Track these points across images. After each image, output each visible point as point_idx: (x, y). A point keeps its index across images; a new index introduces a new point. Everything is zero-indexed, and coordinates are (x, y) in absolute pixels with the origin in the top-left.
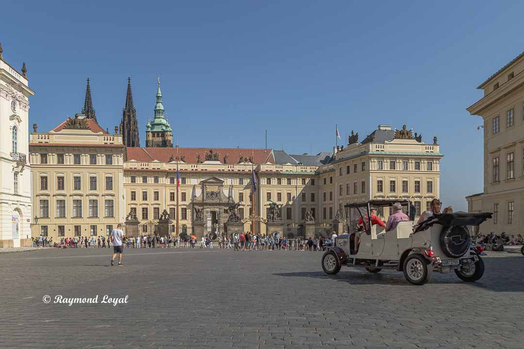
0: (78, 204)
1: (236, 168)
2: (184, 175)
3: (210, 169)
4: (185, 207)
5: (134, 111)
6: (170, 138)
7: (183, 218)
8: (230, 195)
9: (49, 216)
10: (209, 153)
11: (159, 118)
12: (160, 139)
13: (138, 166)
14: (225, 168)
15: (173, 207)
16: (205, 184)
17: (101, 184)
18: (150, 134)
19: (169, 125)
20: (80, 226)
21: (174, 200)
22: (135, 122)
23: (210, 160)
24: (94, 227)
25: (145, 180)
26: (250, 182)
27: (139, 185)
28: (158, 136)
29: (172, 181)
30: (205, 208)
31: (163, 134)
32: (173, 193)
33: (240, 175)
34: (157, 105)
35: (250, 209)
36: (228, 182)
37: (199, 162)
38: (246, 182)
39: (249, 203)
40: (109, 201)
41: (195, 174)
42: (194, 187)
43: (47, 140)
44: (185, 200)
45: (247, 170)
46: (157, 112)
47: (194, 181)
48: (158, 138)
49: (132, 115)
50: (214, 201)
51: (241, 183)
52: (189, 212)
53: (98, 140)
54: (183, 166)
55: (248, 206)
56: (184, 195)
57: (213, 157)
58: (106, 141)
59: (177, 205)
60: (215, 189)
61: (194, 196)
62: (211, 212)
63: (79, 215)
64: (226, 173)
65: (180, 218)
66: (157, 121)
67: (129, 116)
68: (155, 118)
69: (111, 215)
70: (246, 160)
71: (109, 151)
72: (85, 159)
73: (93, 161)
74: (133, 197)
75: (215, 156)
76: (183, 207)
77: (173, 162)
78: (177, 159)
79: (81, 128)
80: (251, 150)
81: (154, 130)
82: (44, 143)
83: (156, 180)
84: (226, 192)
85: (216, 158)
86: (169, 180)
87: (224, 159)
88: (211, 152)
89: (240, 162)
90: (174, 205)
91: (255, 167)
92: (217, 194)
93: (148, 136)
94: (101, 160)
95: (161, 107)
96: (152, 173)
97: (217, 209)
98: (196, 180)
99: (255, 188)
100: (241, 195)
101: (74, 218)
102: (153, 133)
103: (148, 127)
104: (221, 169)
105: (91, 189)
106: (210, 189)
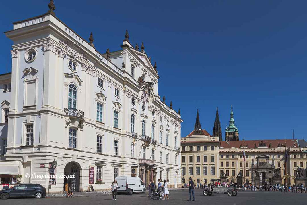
0: (198, 169)
1: (276, 150)
2: (248, 154)
3: (261, 150)
4: (248, 170)
5: (220, 123)
6: (237, 135)
7: (247, 176)
8: (273, 164)
9: (186, 174)
10: (261, 143)
11: (232, 125)
12: (232, 136)
13: (224, 150)
14: (270, 150)
15: (242, 170)
16: (258, 158)
17: (209, 159)
18: (227, 133)
19: (237, 128)
20: (199, 179)
21: (242, 166)
22: (220, 128)
23: (261, 146)
24: (206, 180)
25: (228, 157)
26: (284, 157)
27: (224, 159)
28: (231, 134)
29: (241, 157)
30: (259, 171)
31: (234, 133)
32: (242, 163)
33: (279, 154)
34: (231, 119)
35: (284, 171)
36: (272, 157)
37: (256, 147)
38: (282, 157)
39: (284, 168)
40: (213, 167)
41: (253, 153)
42: (253, 160)
43: (185, 140)
44: (248, 167)
45: (282, 151)
46: (231, 122)
47: (253, 157)
48: (231, 135)
49: (218, 125)
50: (264, 167)
51: (279, 157)
52: (250, 173)
53: (208, 139)
54: (247, 150)
55: (283, 169)
56: (247, 164)
57: (263, 145)
58: (211, 140)
59: (244, 169)
60: (264, 161)
61: (253, 164)
62: (262, 172)
63: (199, 174)
64: (270, 153)
65: (245, 175)
66: (231, 127)
67: (217, 125)
68: (230, 125)
69: (213, 174)
70: (282, 146)
71: (213, 144)
72: (202, 148)
73: (205, 149)
74: (222, 165)
75: (264, 144)
76: (247, 170)
77: (242, 148)
78: (244, 146)
79: (200, 134)
80: (285, 140)
81: (230, 131)
82: (184, 142)
83: (233, 157)
84: (270, 162)
85: (264, 145)
86: (240, 156)
87: (269, 145)
88: (262, 142)
89: (278, 147)
90: (243, 169)
91: (287, 149)
92: (266, 163)
93: (226, 134)
94: (209, 148)
95: (233, 119)
96: (231, 153)
97: (266, 171)
98: (254, 156)
99: (287, 160)
100: (279, 164)
101: (196, 175)
102: (229, 133)
103: (226, 130)
104: (268, 150)
105: (204, 162)
106: (261, 161)
